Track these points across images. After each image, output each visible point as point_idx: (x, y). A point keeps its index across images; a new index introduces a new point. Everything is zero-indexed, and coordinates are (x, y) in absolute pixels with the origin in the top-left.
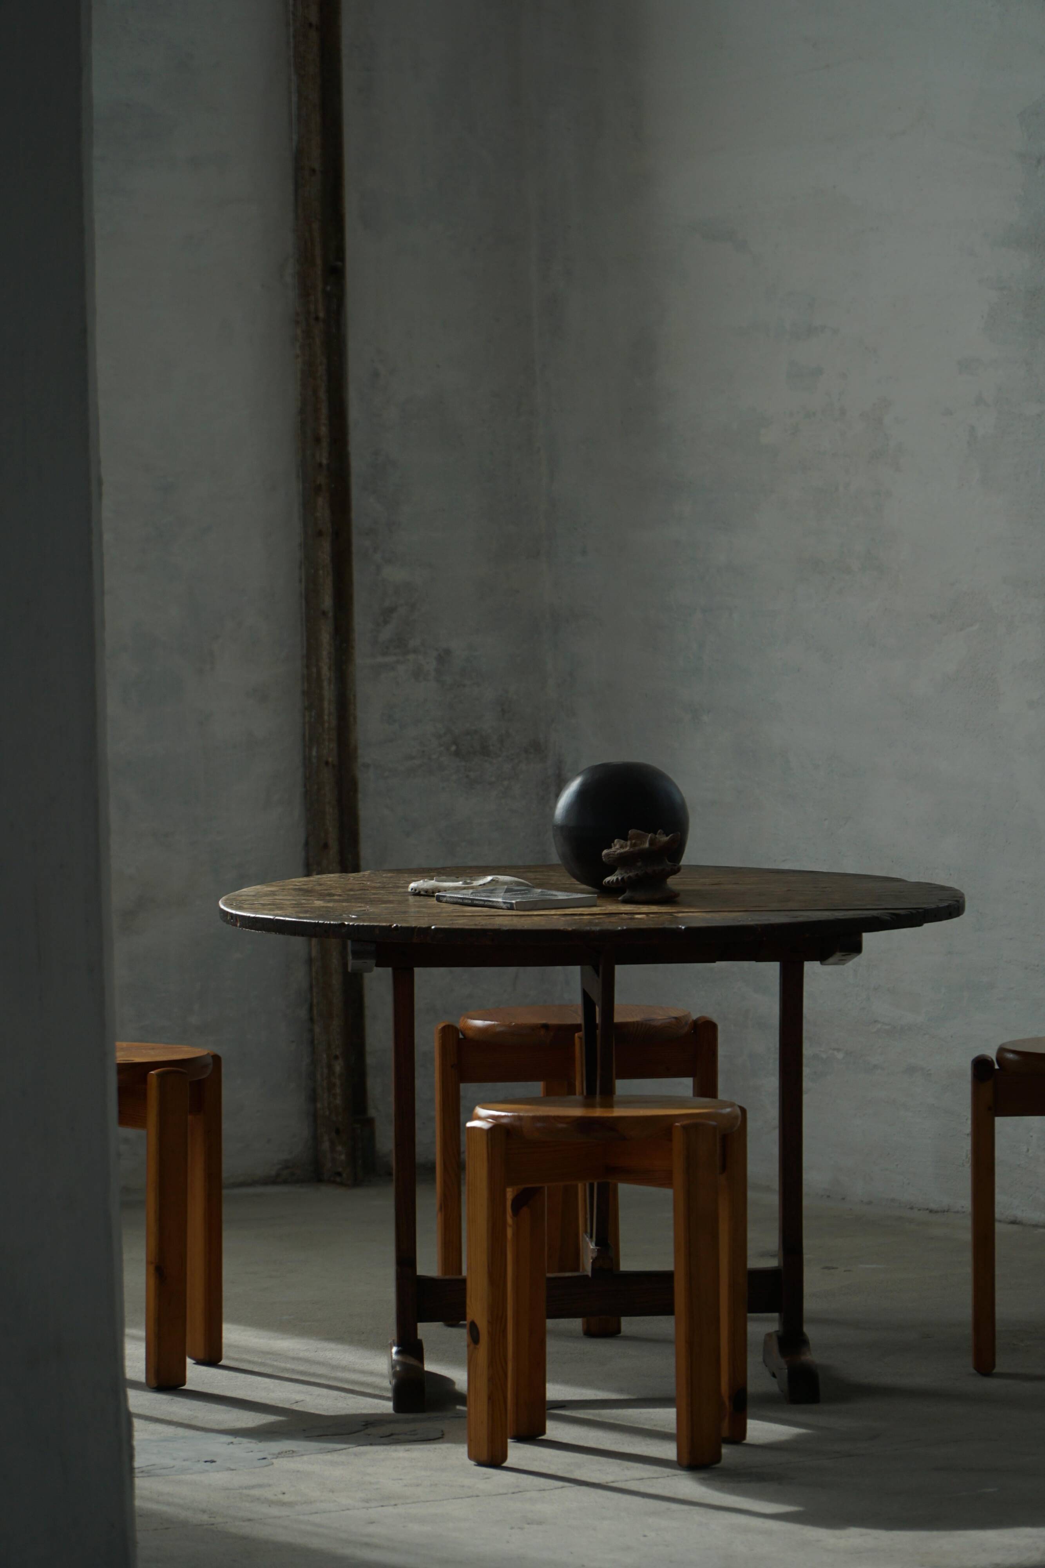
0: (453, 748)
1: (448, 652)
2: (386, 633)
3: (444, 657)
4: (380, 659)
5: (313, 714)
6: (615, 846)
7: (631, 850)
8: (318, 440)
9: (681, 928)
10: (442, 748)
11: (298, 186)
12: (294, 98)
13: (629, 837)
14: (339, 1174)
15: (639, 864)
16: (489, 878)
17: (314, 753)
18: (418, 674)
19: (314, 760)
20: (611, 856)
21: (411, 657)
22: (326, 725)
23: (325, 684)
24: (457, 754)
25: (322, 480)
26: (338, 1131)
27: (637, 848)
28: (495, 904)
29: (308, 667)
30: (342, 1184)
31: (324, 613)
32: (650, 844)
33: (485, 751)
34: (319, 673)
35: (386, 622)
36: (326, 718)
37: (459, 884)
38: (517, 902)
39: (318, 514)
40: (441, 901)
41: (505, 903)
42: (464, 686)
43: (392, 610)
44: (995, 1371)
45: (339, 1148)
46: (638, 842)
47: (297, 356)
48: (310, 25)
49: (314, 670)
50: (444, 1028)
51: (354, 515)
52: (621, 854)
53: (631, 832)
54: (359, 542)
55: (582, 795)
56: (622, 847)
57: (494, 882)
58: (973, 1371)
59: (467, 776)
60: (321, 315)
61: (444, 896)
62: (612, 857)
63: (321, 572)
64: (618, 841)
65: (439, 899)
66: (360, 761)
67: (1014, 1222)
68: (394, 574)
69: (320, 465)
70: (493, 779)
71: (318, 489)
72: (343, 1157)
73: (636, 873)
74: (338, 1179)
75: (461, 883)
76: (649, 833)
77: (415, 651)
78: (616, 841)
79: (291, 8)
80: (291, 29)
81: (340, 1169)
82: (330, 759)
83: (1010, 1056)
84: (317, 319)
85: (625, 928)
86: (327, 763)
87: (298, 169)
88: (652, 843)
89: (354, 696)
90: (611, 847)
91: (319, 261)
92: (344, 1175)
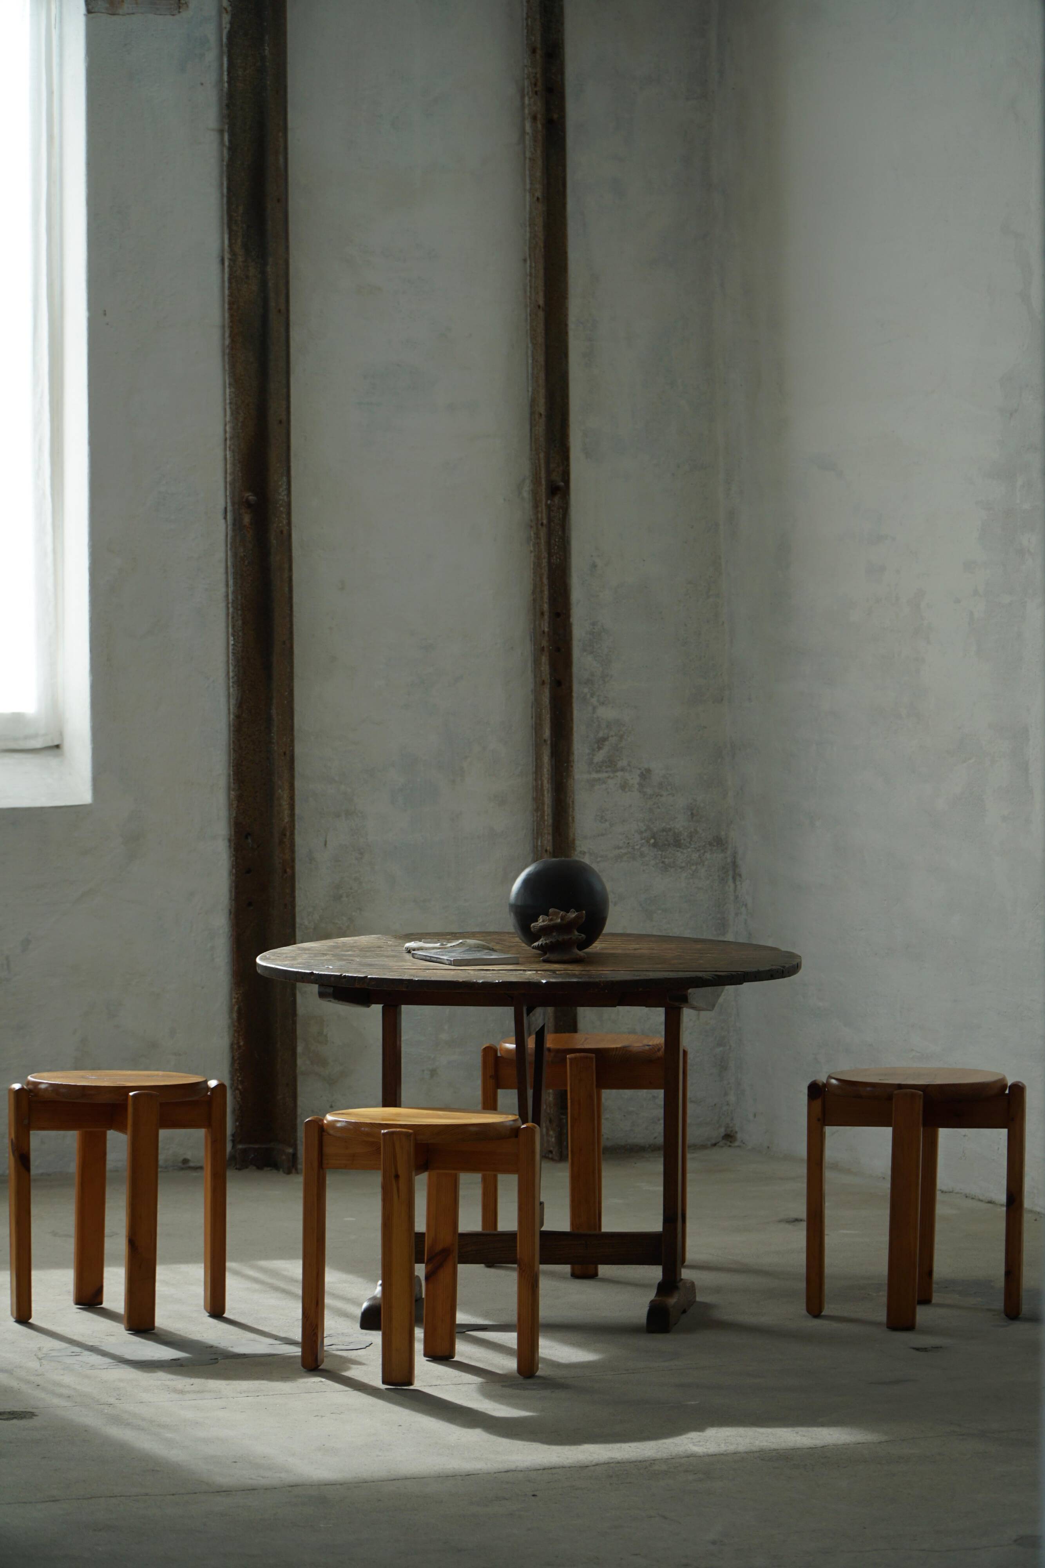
0: (652, 841)
1: (648, 771)
2: (600, 756)
3: (645, 775)
4: (595, 776)
5: (539, 814)
6: (540, 920)
7: (549, 923)
8: (542, 614)
9: (542, 983)
10: (643, 841)
11: (532, 426)
12: (530, 361)
13: (549, 913)
14: (551, 1152)
15: (554, 934)
16: (461, 941)
17: (539, 844)
18: (624, 787)
19: (539, 849)
20: (535, 927)
21: (619, 774)
22: (546, 823)
23: (546, 793)
24: (655, 845)
25: (545, 643)
27: (552, 922)
28: (442, 961)
29: (536, 780)
30: (552, 1159)
31: (545, 741)
32: (561, 920)
33: (677, 843)
34: (542, 785)
35: (599, 748)
36: (546, 817)
37: (438, 945)
38: (454, 960)
39: (542, 669)
40: (414, 958)
41: (447, 960)
42: (661, 796)
43: (604, 739)
44: (823, 1314)
45: (551, 1133)
46: (555, 918)
47: (531, 552)
48: (539, 307)
49: (540, 782)
50: (485, 1049)
51: (575, 669)
52: (541, 926)
53: (551, 910)
54: (578, 689)
55: (527, 882)
56: (543, 921)
57: (462, 944)
58: (805, 1312)
59: (663, 862)
60: (545, 522)
61: (416, 954)
62: (536, 929)
63: (544, 711)
64: (542, 917)
65: (413, 956)
66: (578, 849)
67: (990, 1202)
68: (606, 713)
69: (544, 632)
70: (683, 865)
71: (543, 649)
72: (553, 1139)
73: (551, 940)
74: (550, 1156)
75: (439, 944)
76: (562, 911)
77: (623, 770)
78: (541, 916)
79: (528, 294)
80: (528, 310)
81: (552, 1149)
82: (548, 848)
83: (833, 1081)
84: (542, 524)
85: (501, 981)
86: (546, 851)
87: (532, 413)
88: (562, 918)
89: (573, 802)
90: (537, 921)
91: (543, 482)
92: (554, 1153)
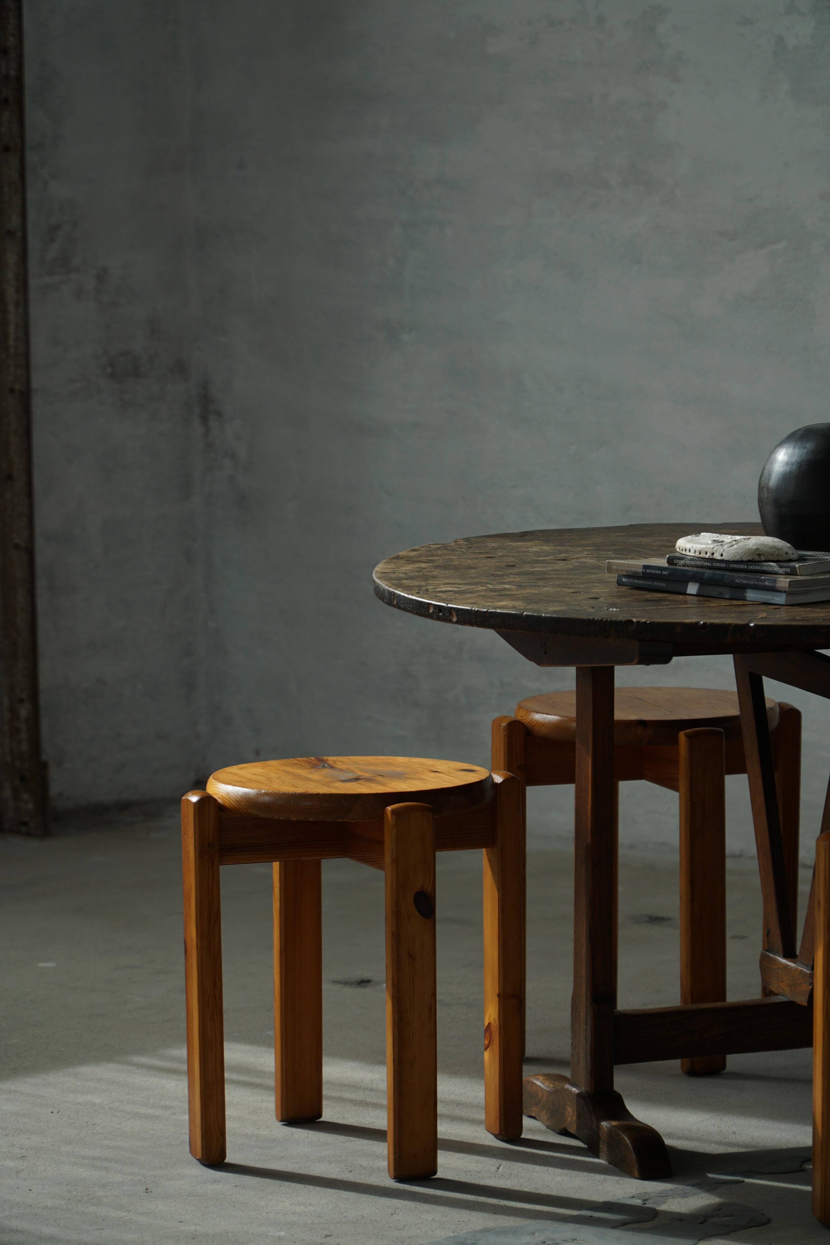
1: (105, 270)
4: (47, 279)
18: (79, 294)
21: (74, 276)
24: (113, 375)
26: (23, 779)
30: (29, 835)
33: (137, 371)
43: (57, 228)
45: (25, 796)
72: (30, 806)
77: (77, 270)
